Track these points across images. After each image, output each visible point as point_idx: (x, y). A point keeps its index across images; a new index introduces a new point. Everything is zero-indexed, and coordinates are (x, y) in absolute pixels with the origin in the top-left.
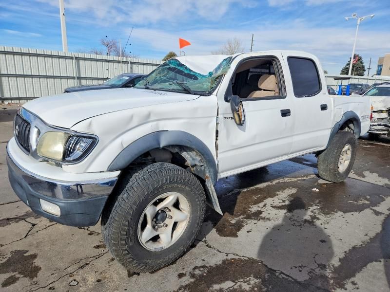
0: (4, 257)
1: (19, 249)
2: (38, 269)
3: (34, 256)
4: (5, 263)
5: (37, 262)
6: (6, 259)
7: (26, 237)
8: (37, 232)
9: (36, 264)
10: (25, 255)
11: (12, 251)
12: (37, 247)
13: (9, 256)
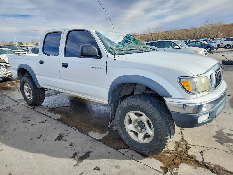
0: (228, 145)
1: (219, 144)
2: (217, 132)
3: (215, 137)
4: (229, 142)
5: (215, 134)
6: (227, 143)
7: (211, 148)
8: (203, 147)
9: (216, 134)
10: (218, 140)
11: (223, 145)
12: (210, 140)
13: (225, 144)
